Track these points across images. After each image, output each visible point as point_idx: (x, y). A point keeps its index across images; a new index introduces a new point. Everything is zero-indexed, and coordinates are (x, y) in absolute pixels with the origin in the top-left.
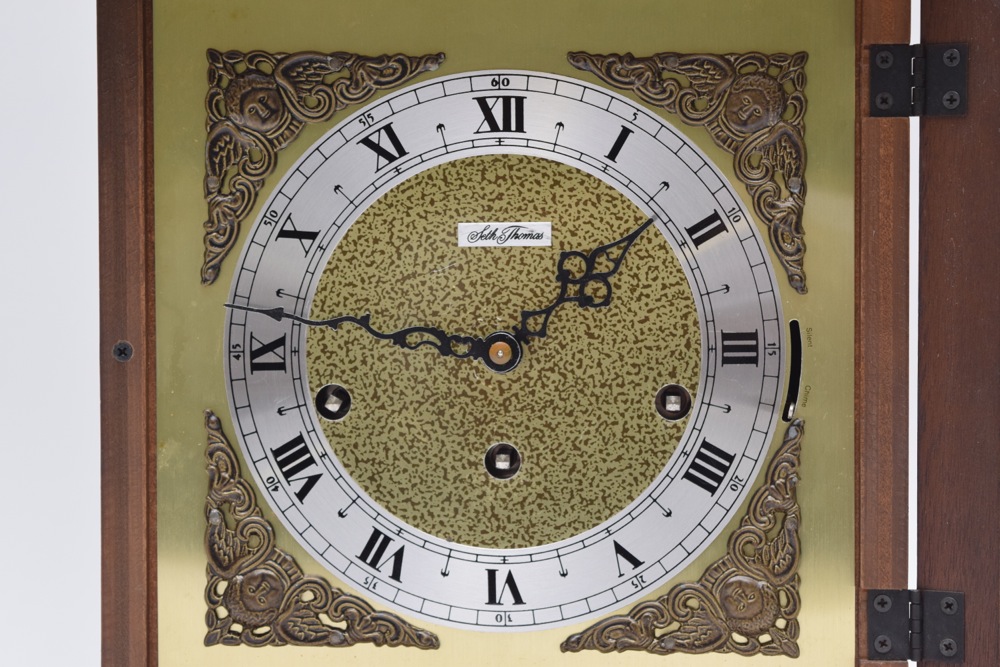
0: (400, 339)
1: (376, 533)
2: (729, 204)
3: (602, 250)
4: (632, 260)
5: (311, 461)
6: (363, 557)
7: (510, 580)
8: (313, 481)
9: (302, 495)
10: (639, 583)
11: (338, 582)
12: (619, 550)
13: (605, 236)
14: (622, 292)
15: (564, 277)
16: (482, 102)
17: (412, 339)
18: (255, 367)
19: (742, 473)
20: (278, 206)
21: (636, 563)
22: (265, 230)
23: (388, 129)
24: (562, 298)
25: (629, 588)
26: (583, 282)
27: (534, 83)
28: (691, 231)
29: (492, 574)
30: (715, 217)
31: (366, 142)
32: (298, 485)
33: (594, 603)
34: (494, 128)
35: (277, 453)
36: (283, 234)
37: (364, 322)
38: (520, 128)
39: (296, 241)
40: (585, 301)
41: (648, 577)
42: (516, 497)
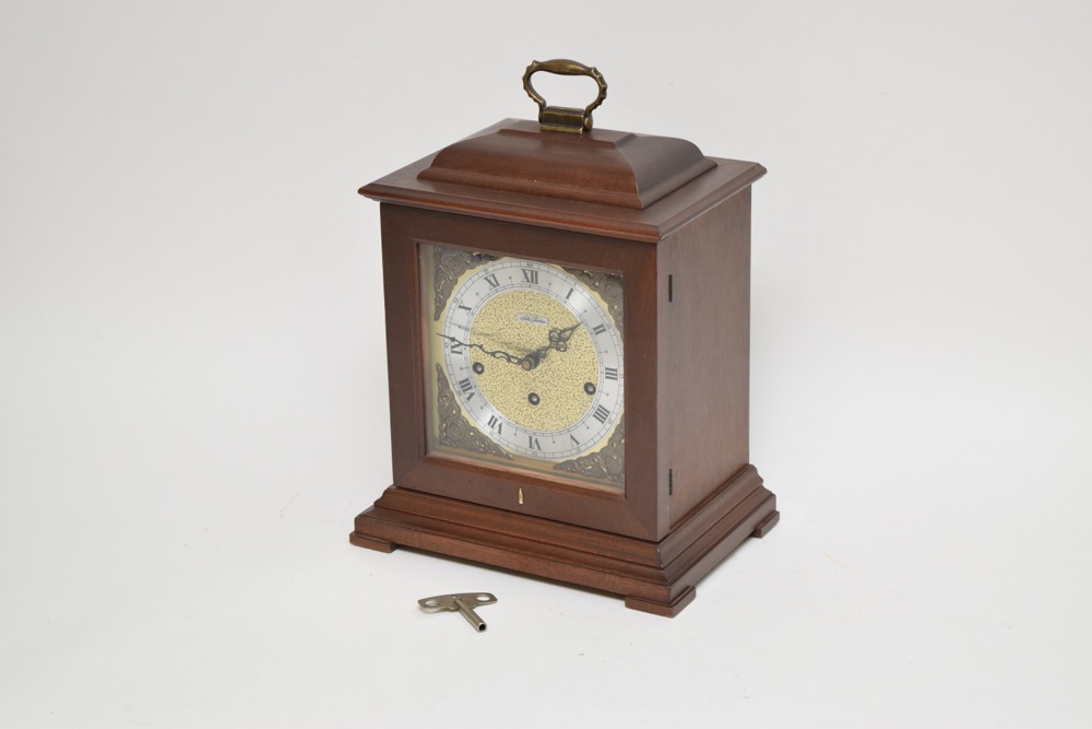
0: (493, 354)
1: (493, 417)
2: (607, 322)
3: (565, 330)
4: (575, 336)
5: (471, 388)
6: (489, 424)
7: (536, 441)
8: (472, 395)
9: (469, 398)
10: (579, 451)
11: (482, 430)
12: (572, 437)
13: (566, 326)
14: (572, 346)
15: (550, 339)
16: (524, 271)
17: (498, 355)
18: (453, 352)
19: (613, 418)
20: (458, 297)
21: (578, 443)
22: (454, 304)
23: (493, 275)
24: (550, 347)
25: (575, 452)
26: (557, 342)
27: (541, 267)
28: (595, 329)
29: (531, 438)
30: (602, 326)
31: (486, 279)
32: (467, 395)
33: (565, 454)
34: (528, 281)
35: (461, 383)
36: (460, 307)
37: (481, 347)
38: (537, 282)
39: (464, 310)
40: (558, 349)
41: (583, 448)
42: (538, 413)
